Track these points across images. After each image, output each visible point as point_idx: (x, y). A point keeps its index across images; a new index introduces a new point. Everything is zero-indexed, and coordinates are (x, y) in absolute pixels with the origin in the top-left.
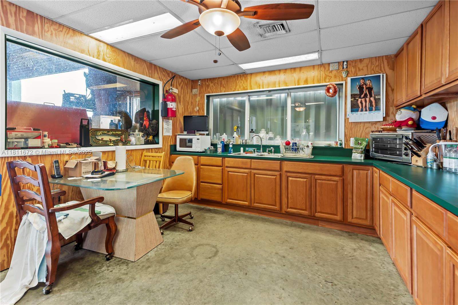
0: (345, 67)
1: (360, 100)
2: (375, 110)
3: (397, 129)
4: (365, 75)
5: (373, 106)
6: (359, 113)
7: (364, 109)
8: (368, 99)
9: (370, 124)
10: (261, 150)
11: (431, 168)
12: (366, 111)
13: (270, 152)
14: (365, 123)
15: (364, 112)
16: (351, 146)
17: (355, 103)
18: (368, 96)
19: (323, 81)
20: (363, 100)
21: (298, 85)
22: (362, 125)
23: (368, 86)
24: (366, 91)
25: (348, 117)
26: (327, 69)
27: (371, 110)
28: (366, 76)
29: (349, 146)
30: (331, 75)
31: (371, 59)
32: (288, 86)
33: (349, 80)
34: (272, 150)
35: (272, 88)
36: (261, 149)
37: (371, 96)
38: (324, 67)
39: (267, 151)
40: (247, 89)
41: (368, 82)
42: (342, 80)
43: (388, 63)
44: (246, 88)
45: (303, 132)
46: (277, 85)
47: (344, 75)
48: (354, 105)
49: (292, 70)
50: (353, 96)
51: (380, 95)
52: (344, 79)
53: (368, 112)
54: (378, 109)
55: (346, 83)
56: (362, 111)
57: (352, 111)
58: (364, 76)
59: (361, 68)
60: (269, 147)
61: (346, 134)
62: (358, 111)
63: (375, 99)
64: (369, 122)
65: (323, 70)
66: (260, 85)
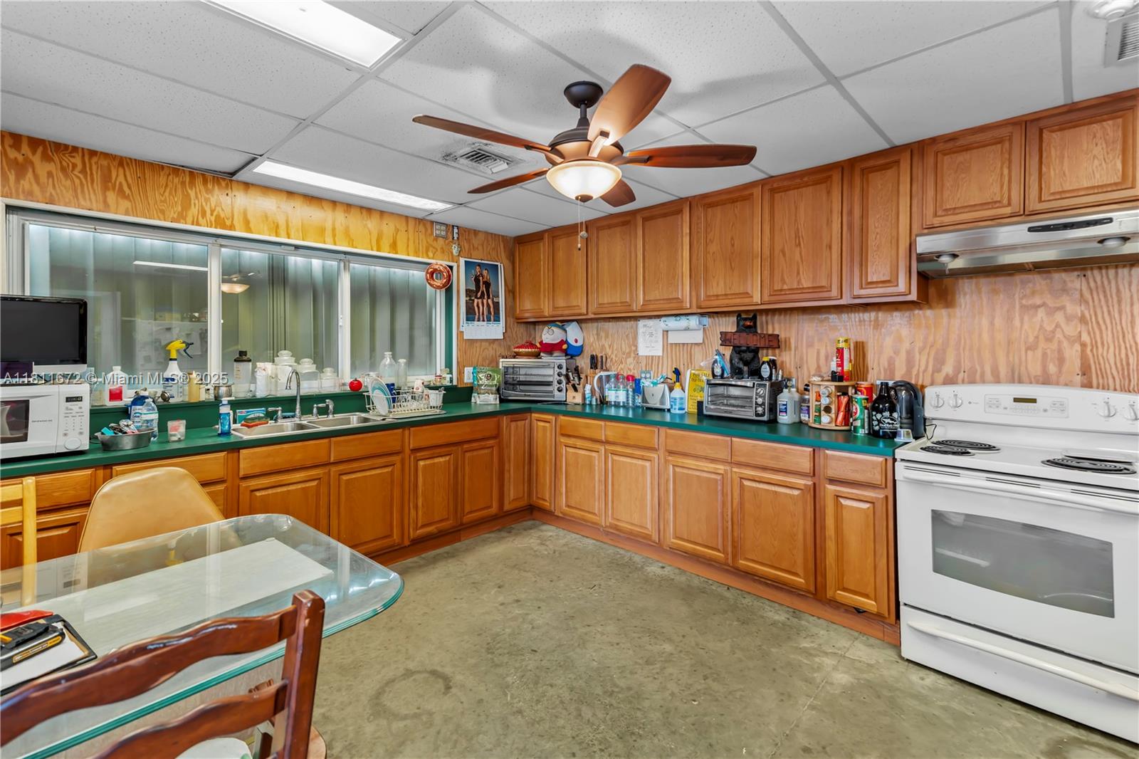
0: (456, 236)
1: (476, 300)
2: (494, 321)
3: (542, 354)
4: (482, 260)
5: (491, 314)
6: (476, 323)
7: (481, 319)
8: (485, 301)
9: (487, 344)
10: (298, 411)
11: (591, 405)
12: (484, 321)
13: (324, 411)
14: (482, 340)
15: (481, 323)
16: (465, 381)
17: (471, 306)
18: (486, 297)
19: (425, 255)
20: (480, 301)
21: (377, 251)
22: (478, 344)
23: (485, 280)
24: (483, 288)
25: (461, 329)
26: (429, 231)
27: (489, 320)
28: (483, 262)
29: (463, 382)
30: (435, 244)
31: (487, 233)
32: (356, 248)
33: (462, 261)
34: (328, 406)
35: (314, 242)
36: (298, 406)
37: (489, 298)
38: (424, 225)
39: (315, 410)
40: (232, 227)
41: (485, 273)
42: (453, 261)
43: (504, 247)
44: (228, 223)
45: (383, 357)
46: (329, 238)
47: (455, 251)
48: (470, 308)
49: (364, 212)
50: (468, 292)
51: (498, 297)
52: (455, 259)
53: (485, 323)
54: (497, 319)
55: (458, 266)
56: (479, 320)
57: (467, 320)
58: (480, 261)
59: (476, 246)
60: (321, 398)
61: (459, 360)
62: (474, 320)
63: (493, 302)
64: (487, 340)
65: (423, 230)
66: (277, 227)
